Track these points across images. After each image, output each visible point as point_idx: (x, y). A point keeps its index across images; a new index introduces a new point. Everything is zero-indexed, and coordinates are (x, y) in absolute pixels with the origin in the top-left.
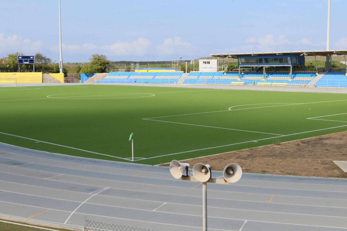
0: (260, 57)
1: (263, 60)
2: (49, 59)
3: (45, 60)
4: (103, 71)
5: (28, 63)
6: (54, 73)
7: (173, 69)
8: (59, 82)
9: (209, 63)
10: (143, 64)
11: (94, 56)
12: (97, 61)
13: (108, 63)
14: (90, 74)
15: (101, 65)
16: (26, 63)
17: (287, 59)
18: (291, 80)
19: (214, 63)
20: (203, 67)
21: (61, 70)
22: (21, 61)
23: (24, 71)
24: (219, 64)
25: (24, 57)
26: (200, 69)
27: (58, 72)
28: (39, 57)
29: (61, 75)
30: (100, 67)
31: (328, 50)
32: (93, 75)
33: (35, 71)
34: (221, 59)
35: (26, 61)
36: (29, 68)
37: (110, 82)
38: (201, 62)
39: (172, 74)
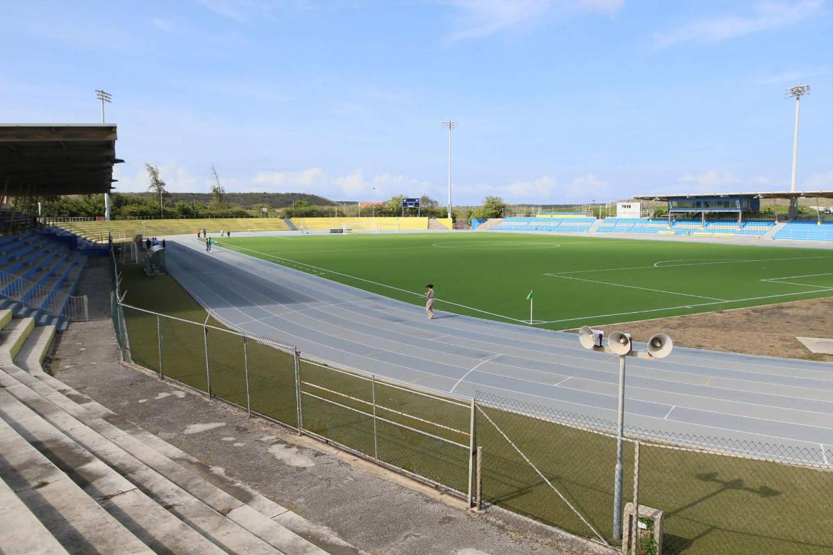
0: (698, 200)
1: (702, 204)
2: (436, 202)
3: (432, 203)
4: (497, 216)
5: (412, 206)
6: (441, 217)
7: (583, 214)
8: (446, 228)
9: (630, 207)
10: (547, 208)
11: (487, 199)
12: (491, 204)
13: (504, 207)
14: (483, 219)
15: (495, 209)
16: (410, 206)
17: (735, 202)
18: (739, 230)
19: (636, 206)
20: (621, 212)
21: (449, 215)
22: (405, 204)
23: (408, 216)
24: (643, 208)
25: (409, 200)
26: (617, 215)
27: (446, 217)
28: (425, 200)
29: (450, 219)
30: (494, 211)
31: (792, 191)
32: (486, 220)
33: (421, 216)
34: (646, 203)
35: (411, 204)
36: (415, 213)
37: (506, 229)
38: (619, 206)
39: (581, 220)
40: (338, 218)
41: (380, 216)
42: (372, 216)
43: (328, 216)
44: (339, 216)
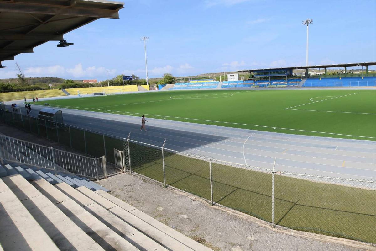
0: (267, 71)
1: (269, 73)
2: (138, 78)
3: (136, 78)
4: (171, 83)
5: (128, 80)
6: (143, 85)
7: (212, 80)
8: (146, 90)
9: (233, 75)
10: (194, 79)
11: (165, 74)
12: (167, 77)
13: (173, 78)
15: (169, 79)
16: (127, 80)
17: (284, 71)
18: (287, 83)
19: (236, 76)
20: (230, 78)
21: (147, 83)
22: (125, 79)
23: (126, 85)
24: (239, 76)
25: (126, 77)
26: (228, 79)
28: (133, 76)
29: (148, 86)
30: (169, 80)
31: (307, 66)
32: (165, 85)
33: (133, 85)
34: (242, 73)
35: (128, 79)
36: (129, 83)
37: (178, 89)
38: (229, 75)
39: (213, 83)
40: (91, 88)
41: (112, 86)
42: (108, 86)
43: (85, 87)
44: (91, 87)
